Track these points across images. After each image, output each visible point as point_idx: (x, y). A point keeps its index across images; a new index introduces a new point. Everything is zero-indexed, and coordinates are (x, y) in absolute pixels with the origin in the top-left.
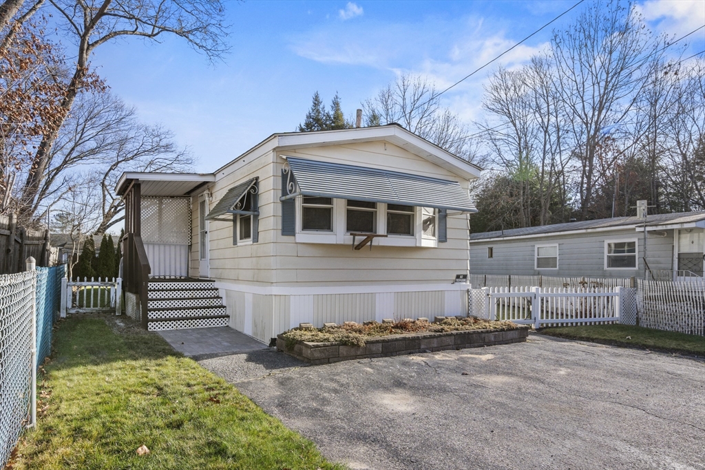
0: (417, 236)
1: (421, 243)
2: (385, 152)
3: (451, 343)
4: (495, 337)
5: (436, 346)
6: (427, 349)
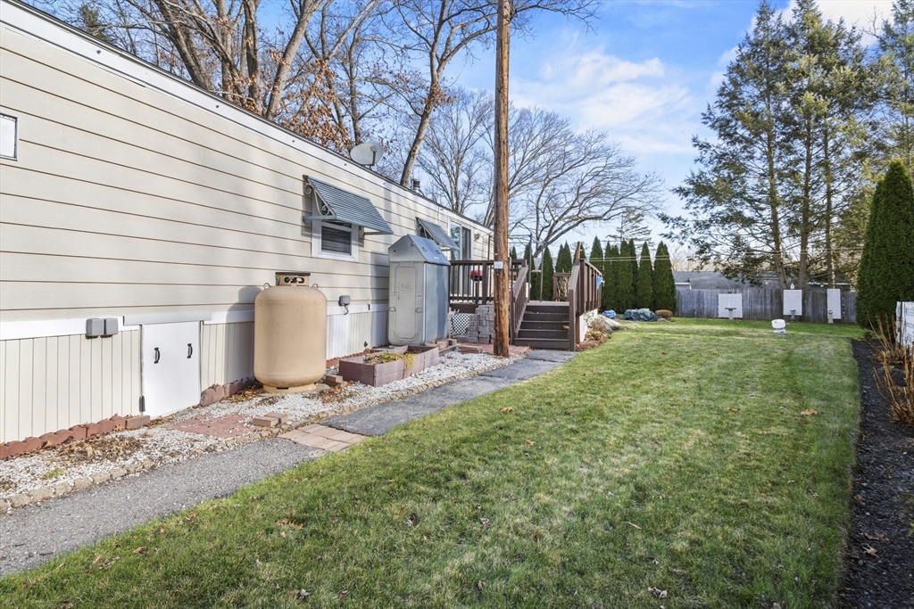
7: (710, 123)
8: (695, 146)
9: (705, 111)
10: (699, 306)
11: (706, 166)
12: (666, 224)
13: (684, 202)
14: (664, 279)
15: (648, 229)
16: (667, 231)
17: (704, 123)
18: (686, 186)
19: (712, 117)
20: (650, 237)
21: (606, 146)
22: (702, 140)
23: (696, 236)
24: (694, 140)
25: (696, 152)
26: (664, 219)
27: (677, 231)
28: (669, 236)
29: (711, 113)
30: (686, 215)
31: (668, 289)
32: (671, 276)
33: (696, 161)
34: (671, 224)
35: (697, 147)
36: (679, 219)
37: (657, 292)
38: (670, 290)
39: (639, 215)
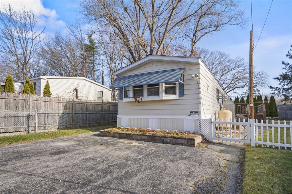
0: (160, 95)
1: (163, 98)
2: (153, 65)
3: (145, 139)
4: (170, 140)
5: (139, 138)
6: (135, 139)
7: (289, 57)
8: (283, 64)
9: (287, 53)
10: (286, 116)
11: (288, 70)
12: (272, 90)
13: (279, 82)
14: (273, 108)
15: (259, 90)
16: (273, 92)
17: (287, 57)
18: (280, 77)
19: (290, 55)
20: (259, 93)
21: (244, 63)
22: (286, 62)
23: (284, 93)
24: (283, 62)
25: (284, 66)
26: (271, 88)
27: (276, 92)
28: (274, 94)
29: (289, 54)
30: (279, 86)
31: (275, 111)
32: (276, 107)
33: (283, 69)
34: (274, 90)
35: (284, 64)
36: (277, 88)
37: (271, 112)
38: (276, 111)
39: (255, 85)
